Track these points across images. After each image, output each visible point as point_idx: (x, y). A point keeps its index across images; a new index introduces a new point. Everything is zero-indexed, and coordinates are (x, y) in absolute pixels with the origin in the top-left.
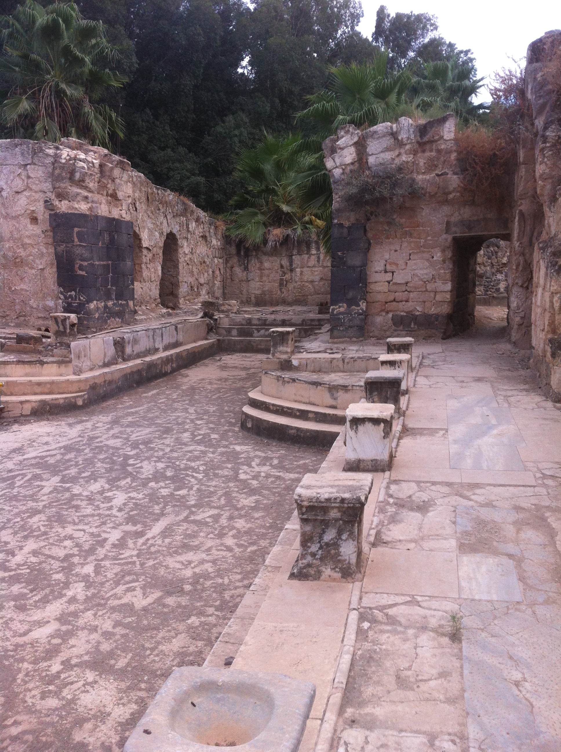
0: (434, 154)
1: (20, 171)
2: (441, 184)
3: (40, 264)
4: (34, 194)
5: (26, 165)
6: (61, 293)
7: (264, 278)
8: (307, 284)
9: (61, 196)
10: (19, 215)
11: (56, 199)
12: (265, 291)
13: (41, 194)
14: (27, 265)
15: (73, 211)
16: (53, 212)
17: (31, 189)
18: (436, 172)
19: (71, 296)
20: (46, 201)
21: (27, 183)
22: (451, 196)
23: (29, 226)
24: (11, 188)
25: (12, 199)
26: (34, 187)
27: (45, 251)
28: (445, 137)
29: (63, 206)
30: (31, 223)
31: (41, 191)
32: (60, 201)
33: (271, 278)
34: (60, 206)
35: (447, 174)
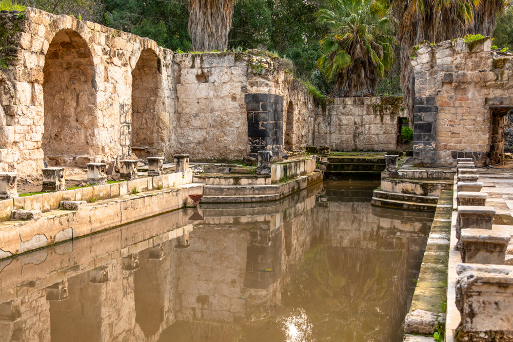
0: (478, 59)
1: (227, 70)
2: (482, 76)
3: (237, 124)
4: (235, 83)
5: (230, 67)
6: (250, 141)
7: (343, 132)
8: (373, 136)
9: (252, 84)
10: (225, 96)
11: (249, 86)
12: (343, 141)
13: (240, 84)
14: (228, 125)
15: (259, 93)
16: (246, 94)
17: (233, 81)
18: (480, 69)
19: (256, 143)
20: (242, 88)
21: (231, 77)
22: (489, 83)
23: (231, 102)
24: (221, 80)
25: (221, 86)
26: (235, 79)
27: (240, 116)
28: (485, 50)
29: (254, 90)
30: (232, 101)
31: (239, 82)
32: (252, 87)
33: (347, 131)
34: (251, 90)
35: (486, 71)
